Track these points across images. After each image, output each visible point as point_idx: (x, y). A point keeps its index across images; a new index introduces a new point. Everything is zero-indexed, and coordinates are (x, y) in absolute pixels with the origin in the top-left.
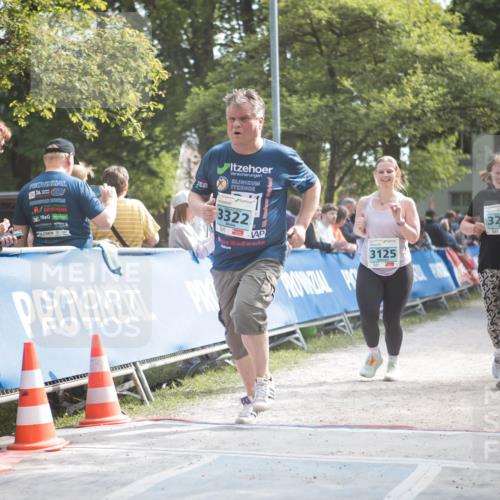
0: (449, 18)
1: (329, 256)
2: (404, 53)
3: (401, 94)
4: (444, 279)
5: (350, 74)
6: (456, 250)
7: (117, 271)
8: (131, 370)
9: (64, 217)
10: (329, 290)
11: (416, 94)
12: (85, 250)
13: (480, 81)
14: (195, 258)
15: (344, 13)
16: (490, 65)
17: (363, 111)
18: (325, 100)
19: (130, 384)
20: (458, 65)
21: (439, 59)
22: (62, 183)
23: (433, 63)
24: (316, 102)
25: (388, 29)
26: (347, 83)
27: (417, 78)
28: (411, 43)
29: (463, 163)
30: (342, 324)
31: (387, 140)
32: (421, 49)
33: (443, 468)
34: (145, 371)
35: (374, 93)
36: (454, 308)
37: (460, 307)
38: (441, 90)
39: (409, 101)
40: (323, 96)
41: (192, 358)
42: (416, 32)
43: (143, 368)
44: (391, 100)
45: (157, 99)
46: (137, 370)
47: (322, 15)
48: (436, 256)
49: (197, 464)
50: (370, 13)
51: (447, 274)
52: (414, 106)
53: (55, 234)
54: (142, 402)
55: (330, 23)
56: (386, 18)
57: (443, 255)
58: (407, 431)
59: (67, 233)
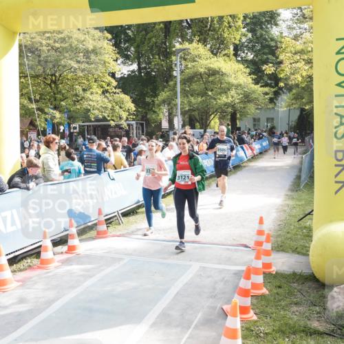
0: (245, 70)
2: (229, 83)
3: (227, 98)
4: (242, 156)
5: (212, 90)
7: (113, 179)
8: (116, 214)
11: (232, 97)
13: (254, 92)
15: (210, 69)
16: (258, 86)
17: (215, 103)
18: (203, 98)
19: (116, 218)
20: (247, 87)
21: (240, 85)
23: (238, 86)
24: (200, 99)
25: (224, 74)
26: (210, 93)
27: (233, 92)
28: (232, 80)
29: (257, 109)
32: (235, 82)
33: (200, 267)
34: (122, 214)
35: (219, 96)
38: (241, 96)
39: (230, 100)
40: (202, 97)
42: (233, 76)
44: (224, 99)
45: (133, 114)
46: (118, 213)
47: (202, 70)
48: (240, 149)
50: (218, 69)
52: (232, 102)
53: (91, 170)
54: (120, 224)
55: (205, 73)
56: (224, 71)
57: (242, 148)
58: (196, 245)
59: (96, 170)
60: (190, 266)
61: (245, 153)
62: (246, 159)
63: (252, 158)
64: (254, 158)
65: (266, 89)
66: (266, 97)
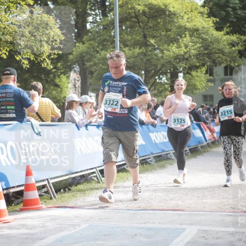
0: (202, 10)
1: (143, 126)
2: (180, 27)
3: (179, 47)
4: (200, 137)
5: (154, 37)
6: (206, 123)
7: (39, 134)
8: (46, 183)
9: (13, 107)
10: (144, 143)
11: (186, 47)
12: (23, 123)
13: (217, 41)
14: (78, 127)
15: (151, 7)
16: (222, 33)
17: (160, 55)
19: (45, 189)
20: (207, 33)
21: (197, 30)
22: (12, 91)
23: (195, 32)
24: (137, 50)
25: (172, 15)
26: (152, 41)
27: (187, 39)
28: (183, 22)
29: (209, 81)
30: (150, 160)
31: (172, 69)
32: (188, 25)
33: (199, 230)
34: (52, 183)
35: (166, 46)
36: (205, 152)
37: (208, 151)
38: (198, 45)
39: (182, 50)
40: (140, 48)
41: (76, 177)
42: (186, 17)
43: (51, 181)
44: (174, 50)
46: (49, 183)
47: (140, 8)
48: (196, 126)
49: (78, 229)
50: (164, 7)
51: (201, 135)
52: (185, 53)
53: (8, 116)
54: (51, 198)
55: (144, 12)
56: (171, 9)
57: (199, 126)
58: (181, 212)
59: (14, 115)
60: (185, 229)
61: (203, 133)
62: (205, 143)
63: (213, 143)
64: (214, 143)
65: (234, 38)
66: (234, 48)
